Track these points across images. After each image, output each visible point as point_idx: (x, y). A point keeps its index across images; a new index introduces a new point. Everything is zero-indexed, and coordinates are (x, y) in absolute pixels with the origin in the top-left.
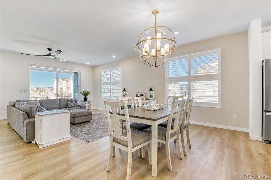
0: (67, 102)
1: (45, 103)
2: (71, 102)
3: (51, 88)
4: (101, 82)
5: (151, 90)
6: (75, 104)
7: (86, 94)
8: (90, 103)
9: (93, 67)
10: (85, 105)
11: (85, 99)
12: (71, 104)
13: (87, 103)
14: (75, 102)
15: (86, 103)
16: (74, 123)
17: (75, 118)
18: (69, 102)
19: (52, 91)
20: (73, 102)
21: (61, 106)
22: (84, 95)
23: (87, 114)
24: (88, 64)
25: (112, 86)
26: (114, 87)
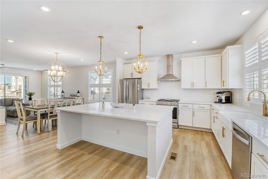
0: (12, 101)
3: (9, 84)
4: (47, 84)
5: (78, 92)
7: (30, 95)
9: (42, 72)
10: (29, 103)
11: (30, 99)
15: (31, 102)
16: (13, 116)
17: (15, 113)
19: (10, 88)
21: (6, 104)
22: (29, 95)
24: (35, 70)
25: (56, 88)
26: (57, 89)
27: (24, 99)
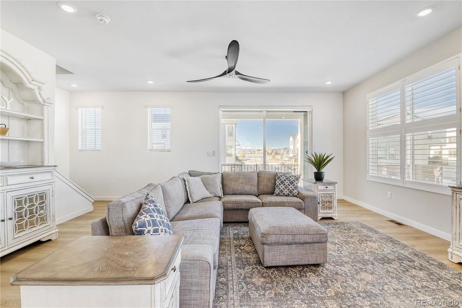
0: (273, 181)
1: (231, 180)
2: (282, 182)
6: (291, 187)
7: (320, 163)
8: (330, 187)
9: (344, 93)
10: (317, 193)
11: (319, 177)
12: (282, 187)
13: (321, 187)
14: (292, 183)
15: (319, 190)
18: (278, 182)
20: (287, 183)
21: (262, 188)
22: (315, 165)
23: (307, 239)
24: (328, 83)
25: (409, 137)
26: (413, 140)
27: (302, 177)
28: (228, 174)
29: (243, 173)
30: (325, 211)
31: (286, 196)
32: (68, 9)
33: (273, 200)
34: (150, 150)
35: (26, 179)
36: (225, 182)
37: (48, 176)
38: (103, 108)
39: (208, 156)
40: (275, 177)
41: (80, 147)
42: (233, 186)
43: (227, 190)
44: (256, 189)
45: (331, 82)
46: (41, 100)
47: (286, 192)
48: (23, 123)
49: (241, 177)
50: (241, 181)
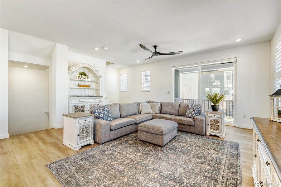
1: (165, 106)
8: (218, 116)
9: (270, 42)
12: (189, 112)
20: (191, 110)
28: (164, 103)
29: (172, 103)
30: (213, 131)
31: (190, 118)
32: (97, 49)
33: (176, 118)
34: (143, 91)
35: (93, 100)
36: (163, 107)
37: (100, 100)
38: (127, 74)
39: (166, 94)
40: (187, 106)
41: (121, 90)
42: (165, 109)
43: (163, 111)
44: (177, 112)
45: (240, 39)
46: (98, 76)
47: (190, 115)
48: (96, 83)
49: (170, 105)
50: (169, 107)
